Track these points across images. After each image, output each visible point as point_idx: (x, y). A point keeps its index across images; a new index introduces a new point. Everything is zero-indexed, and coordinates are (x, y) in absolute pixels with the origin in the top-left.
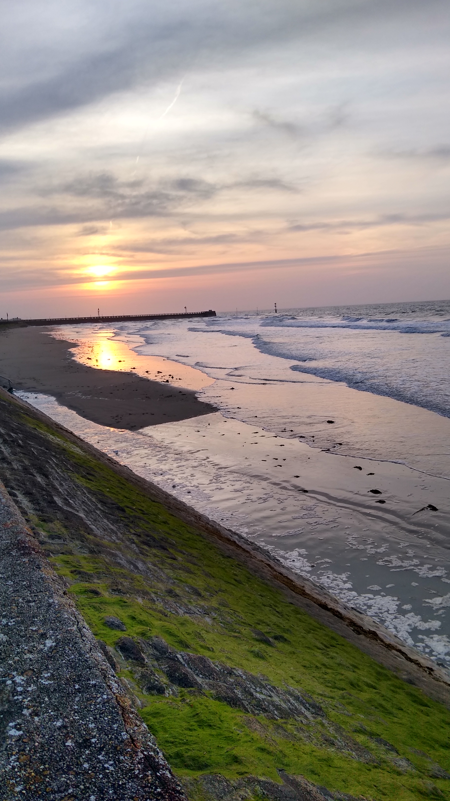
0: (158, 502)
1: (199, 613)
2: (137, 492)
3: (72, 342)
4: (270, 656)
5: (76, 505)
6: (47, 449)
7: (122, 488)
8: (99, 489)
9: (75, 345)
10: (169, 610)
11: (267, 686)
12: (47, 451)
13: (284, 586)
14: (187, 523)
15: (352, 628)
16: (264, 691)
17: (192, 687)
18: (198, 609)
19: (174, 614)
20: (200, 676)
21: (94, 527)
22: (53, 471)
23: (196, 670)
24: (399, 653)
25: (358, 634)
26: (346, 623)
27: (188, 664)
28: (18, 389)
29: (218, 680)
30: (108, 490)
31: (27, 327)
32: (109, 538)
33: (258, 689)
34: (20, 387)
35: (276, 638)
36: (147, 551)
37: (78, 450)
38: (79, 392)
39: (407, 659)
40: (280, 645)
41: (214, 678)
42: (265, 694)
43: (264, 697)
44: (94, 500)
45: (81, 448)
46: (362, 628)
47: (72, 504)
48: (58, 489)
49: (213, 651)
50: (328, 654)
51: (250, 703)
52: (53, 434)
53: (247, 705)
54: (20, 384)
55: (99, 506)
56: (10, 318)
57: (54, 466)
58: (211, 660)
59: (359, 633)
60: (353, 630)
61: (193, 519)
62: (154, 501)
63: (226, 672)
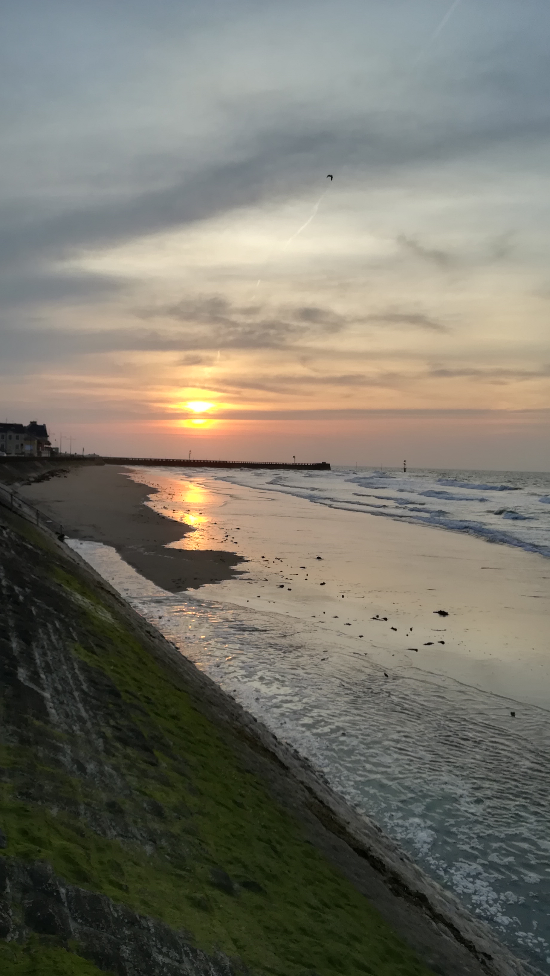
0: (185, 691)
1: (140, 838)
2: (159, 675)
3: (151, 486)
4: (219, 908)
5: (47, 681)
6: (56, 610)
7: (138, 668)
8: (99, 666)
9: (154, 491)
10: (94, 829)
11: (184, 947)
12: (56, 613)
13: (315, 818)
14: (212, 722)
15: (391, 887)
16: (173, 953)
17: (54, 934)
18: (142, 832)
19: (99, 835)
20: (79, 921)
21: (53, 711)
22: (45, 637)
23: (76, 911)
24: (447, 929)
25: (395, 895)
26: (385, 878)
27: (69, 903)
28: (72, 537)
29: (105, 930)
30: (112, 668)
31: (103, 465)
32: (66, 727)
33: (164, 950)
34: (76, 535)
35: (247, 885)
36: (117, 749)
37: (106, 616)
38: (143, 547)
39: (457, 939)
40: (246, 894)
41: (98, 926)
42: (172, 958)
43: (167, 960)
44: (81, 678)
45: (115, 615)
46: (407, 888)
47: (42, 679)
48: (35, 660)
49: (126, 890)
50: (320, 916)
51: (135, 966)
52: (83, 594)
53: (130, 968)
54: (76, 531)
55: (85, 687)
56: (86, 453)
57: (51, 631)
58: (112, 902)
59: (397, 894)
60: (391, 889)
61: (226, 717)
62: (179, 690)
63: (126, 921)
